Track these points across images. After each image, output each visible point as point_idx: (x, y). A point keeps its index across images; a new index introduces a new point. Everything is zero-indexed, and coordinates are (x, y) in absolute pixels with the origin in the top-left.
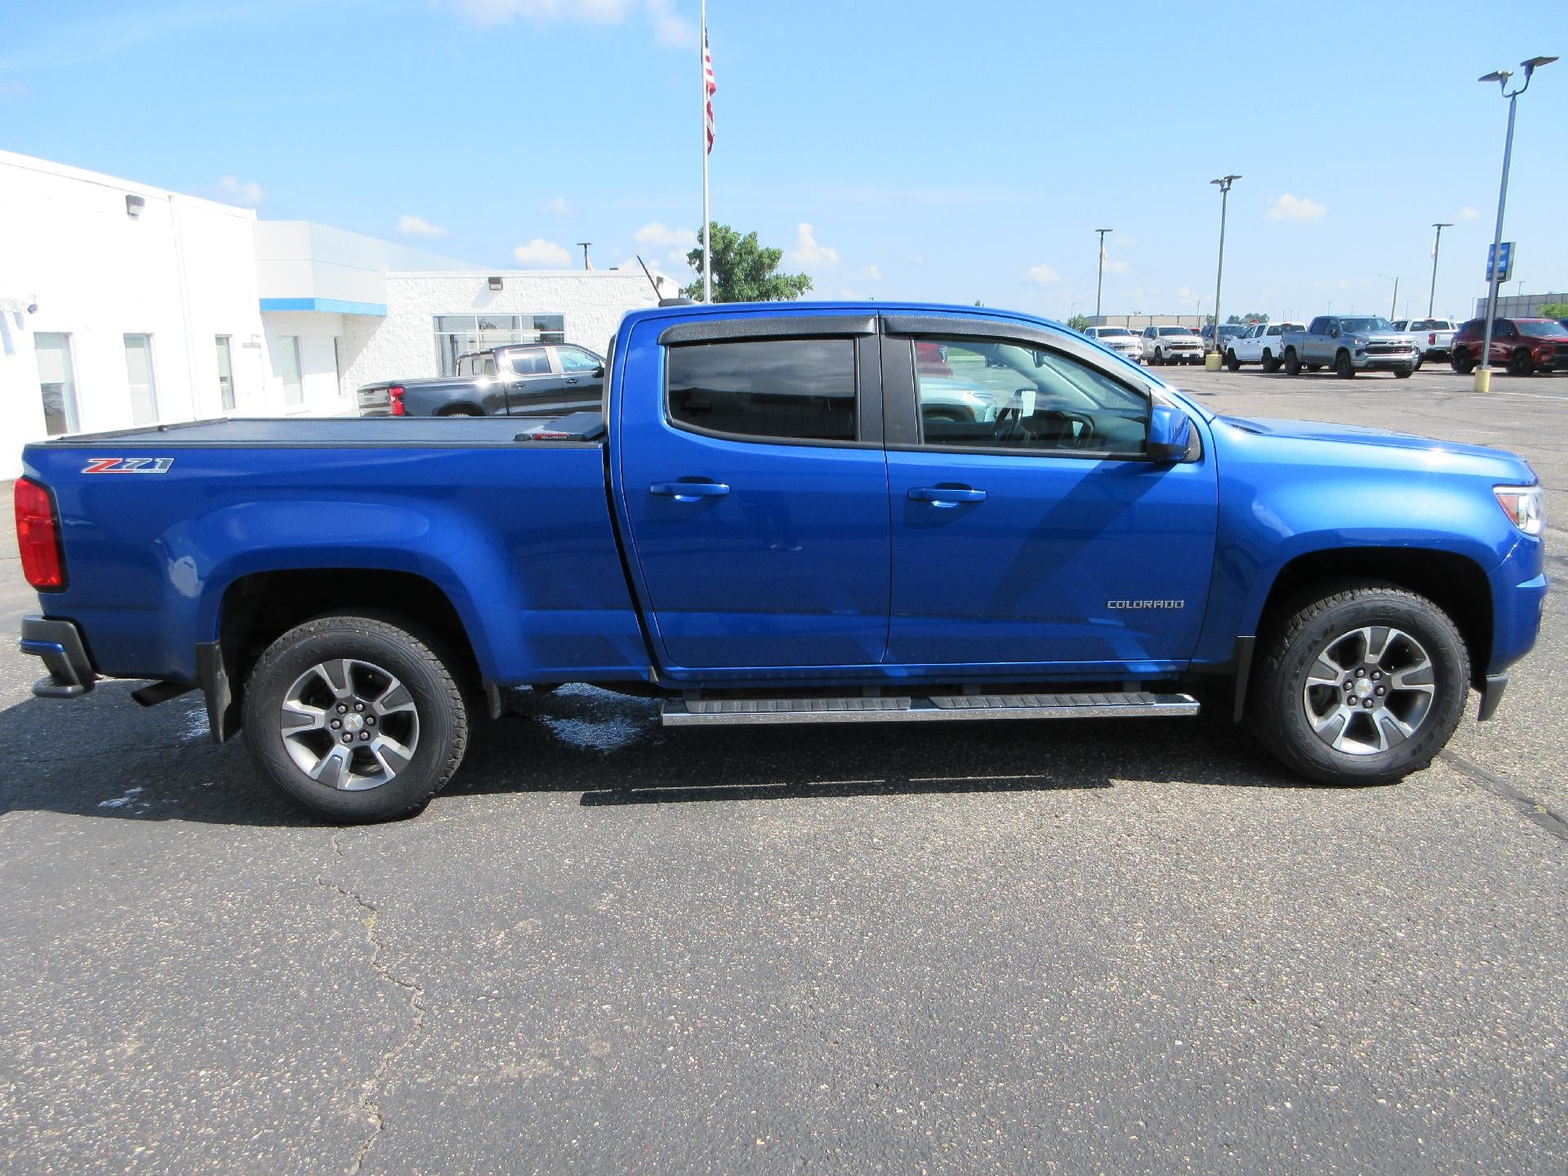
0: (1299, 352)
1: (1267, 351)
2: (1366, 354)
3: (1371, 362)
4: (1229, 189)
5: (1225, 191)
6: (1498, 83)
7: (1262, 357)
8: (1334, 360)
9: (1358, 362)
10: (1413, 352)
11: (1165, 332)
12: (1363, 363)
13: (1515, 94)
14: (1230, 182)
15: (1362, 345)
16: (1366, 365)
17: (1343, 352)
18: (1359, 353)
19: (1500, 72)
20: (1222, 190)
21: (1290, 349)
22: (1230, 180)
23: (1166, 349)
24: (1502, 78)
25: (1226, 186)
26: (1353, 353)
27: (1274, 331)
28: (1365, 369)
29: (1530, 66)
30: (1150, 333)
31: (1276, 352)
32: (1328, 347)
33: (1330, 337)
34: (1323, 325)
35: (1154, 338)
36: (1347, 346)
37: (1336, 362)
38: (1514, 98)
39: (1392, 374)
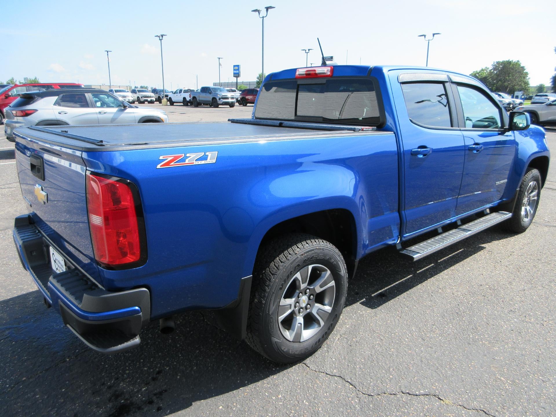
0: (198, 99)
1: (184, 98)
2: (222, 99)
3: (223, 102)
4: (162, 39)
5: (161, 40)
6: (257, 13)
7: (183, 101)
8: (211, 101)
9: (220, 102)
10: (235, 99)
11: (139, 91)
12: (221, 102)
13: (263, 17)
14: (162, 37)
15: (220, 96)
16: (222, 103)
17: (214, 99)
18: (220, 99)
19: (258, 10)
20: (160, 40)
21: (194, 98)
22: (162, 36)
23: (141, 97)
24: (258, 11)
25: (161, 38)
26: (218, 99)
27: (186, 91)
28: (222, 104)
29: (267, 9)
30: (134, 92)
31: (188, 99)
32: (208, 97)
33: (209, 94)
34: (205, 90)
35: (136, 93)
36: (215, 97)
37: (212, 102)
38: (263, 18)
39: (228, 106)
